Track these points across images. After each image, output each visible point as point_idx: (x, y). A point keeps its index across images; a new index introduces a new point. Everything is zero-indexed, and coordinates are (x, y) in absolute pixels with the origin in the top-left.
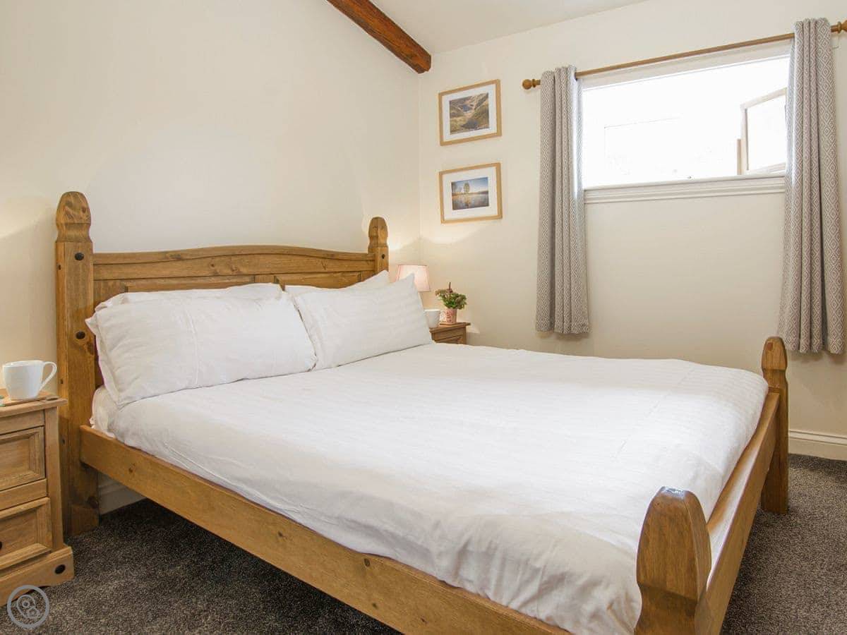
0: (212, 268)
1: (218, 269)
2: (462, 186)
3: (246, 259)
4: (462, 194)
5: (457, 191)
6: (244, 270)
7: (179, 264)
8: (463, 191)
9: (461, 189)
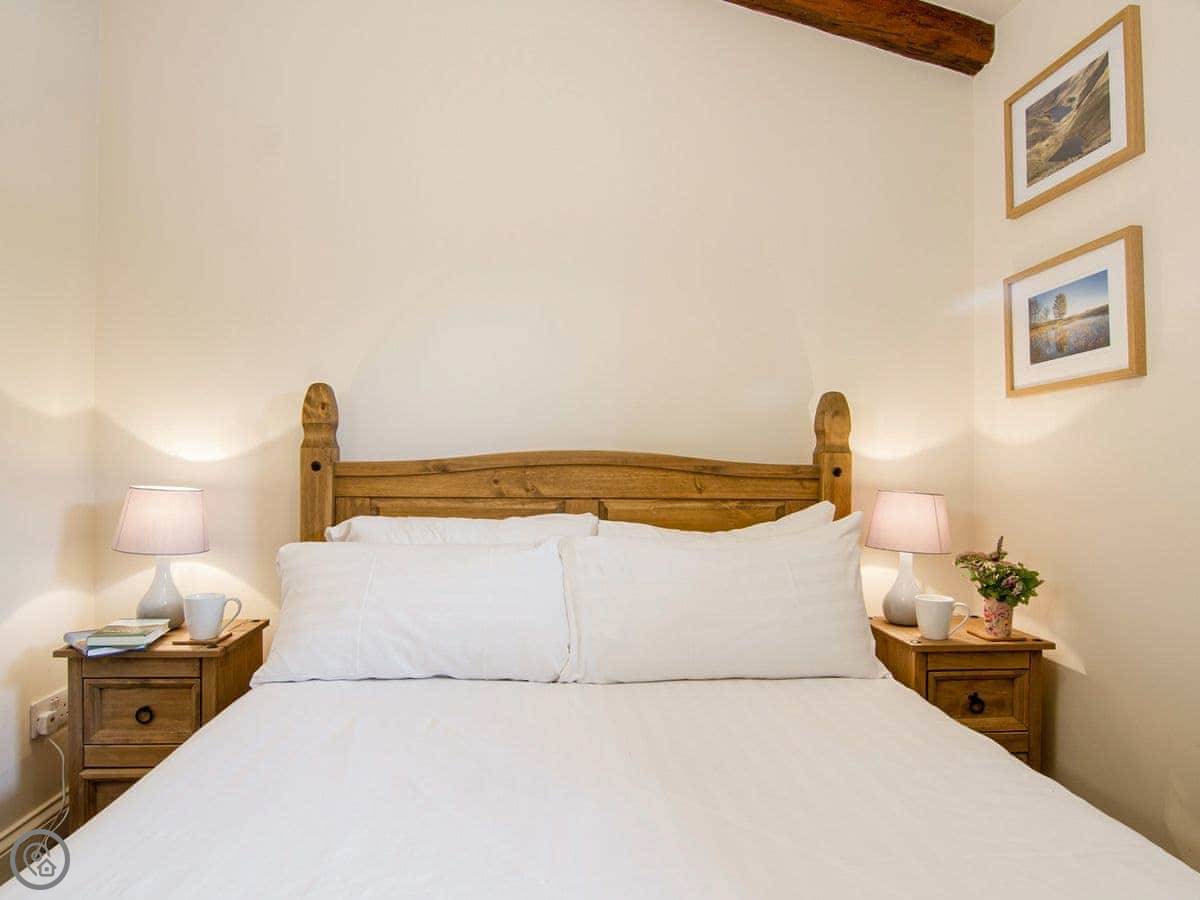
0: (496, 486)
1: (504, 487)
2: (1050, 304)
3: (550, 474)
4: (1050, 323)
5: (1040, 318)
6: (545, 491)
7: (444, 478)
8: (1051, 317)
9: (1047, 311)
